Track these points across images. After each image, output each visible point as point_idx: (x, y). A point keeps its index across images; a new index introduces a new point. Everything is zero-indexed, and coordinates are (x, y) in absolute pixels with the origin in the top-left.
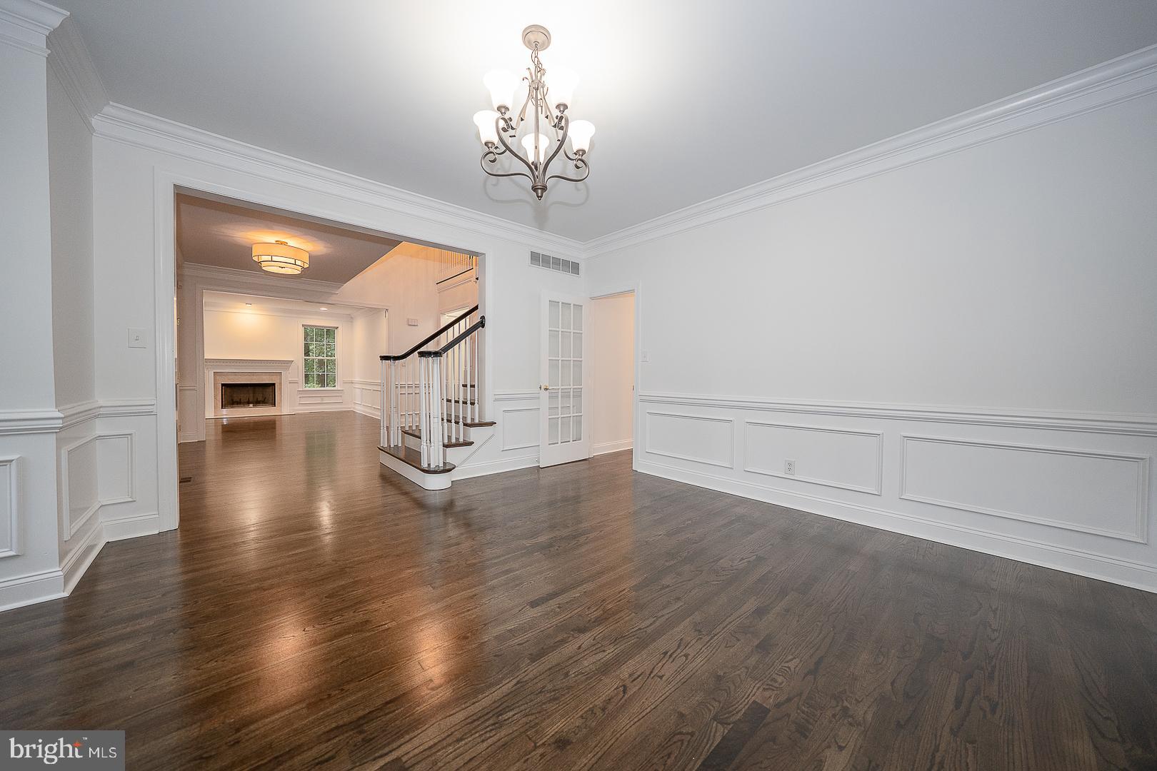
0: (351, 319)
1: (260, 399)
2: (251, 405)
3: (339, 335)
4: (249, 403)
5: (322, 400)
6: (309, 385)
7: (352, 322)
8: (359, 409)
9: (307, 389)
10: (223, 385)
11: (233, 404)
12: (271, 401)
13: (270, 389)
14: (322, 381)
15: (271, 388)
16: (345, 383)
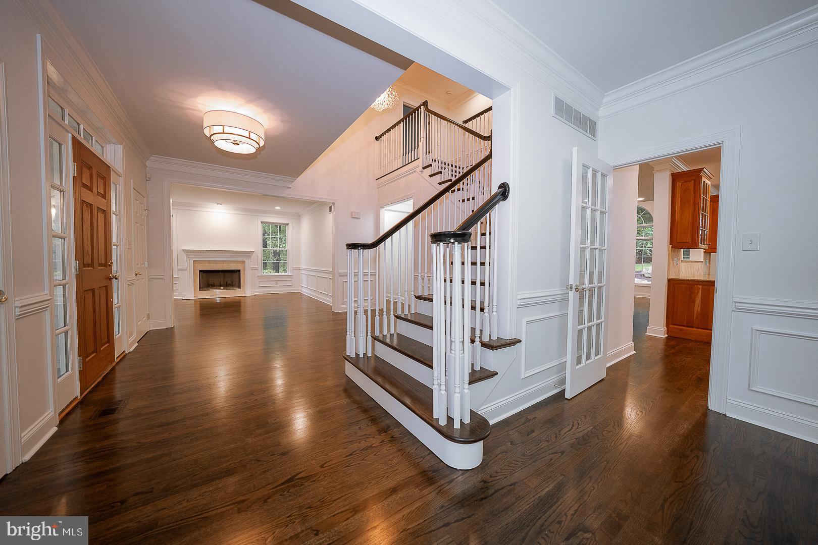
0: (298, 217)
1: (229, 282)
2: (222, 288)
3: (290, 231)
4: (221, 286)
5: (276, 283)
6: (267, 271)
7: (299, 219)
8: (305, 292)
9: (265, 274)
10: (200, 271)
11: (208, 287)
12: (237, 284)
13: (236, 275)
14: (276, 267)
15: (237, 273)
16: (294, 269)
